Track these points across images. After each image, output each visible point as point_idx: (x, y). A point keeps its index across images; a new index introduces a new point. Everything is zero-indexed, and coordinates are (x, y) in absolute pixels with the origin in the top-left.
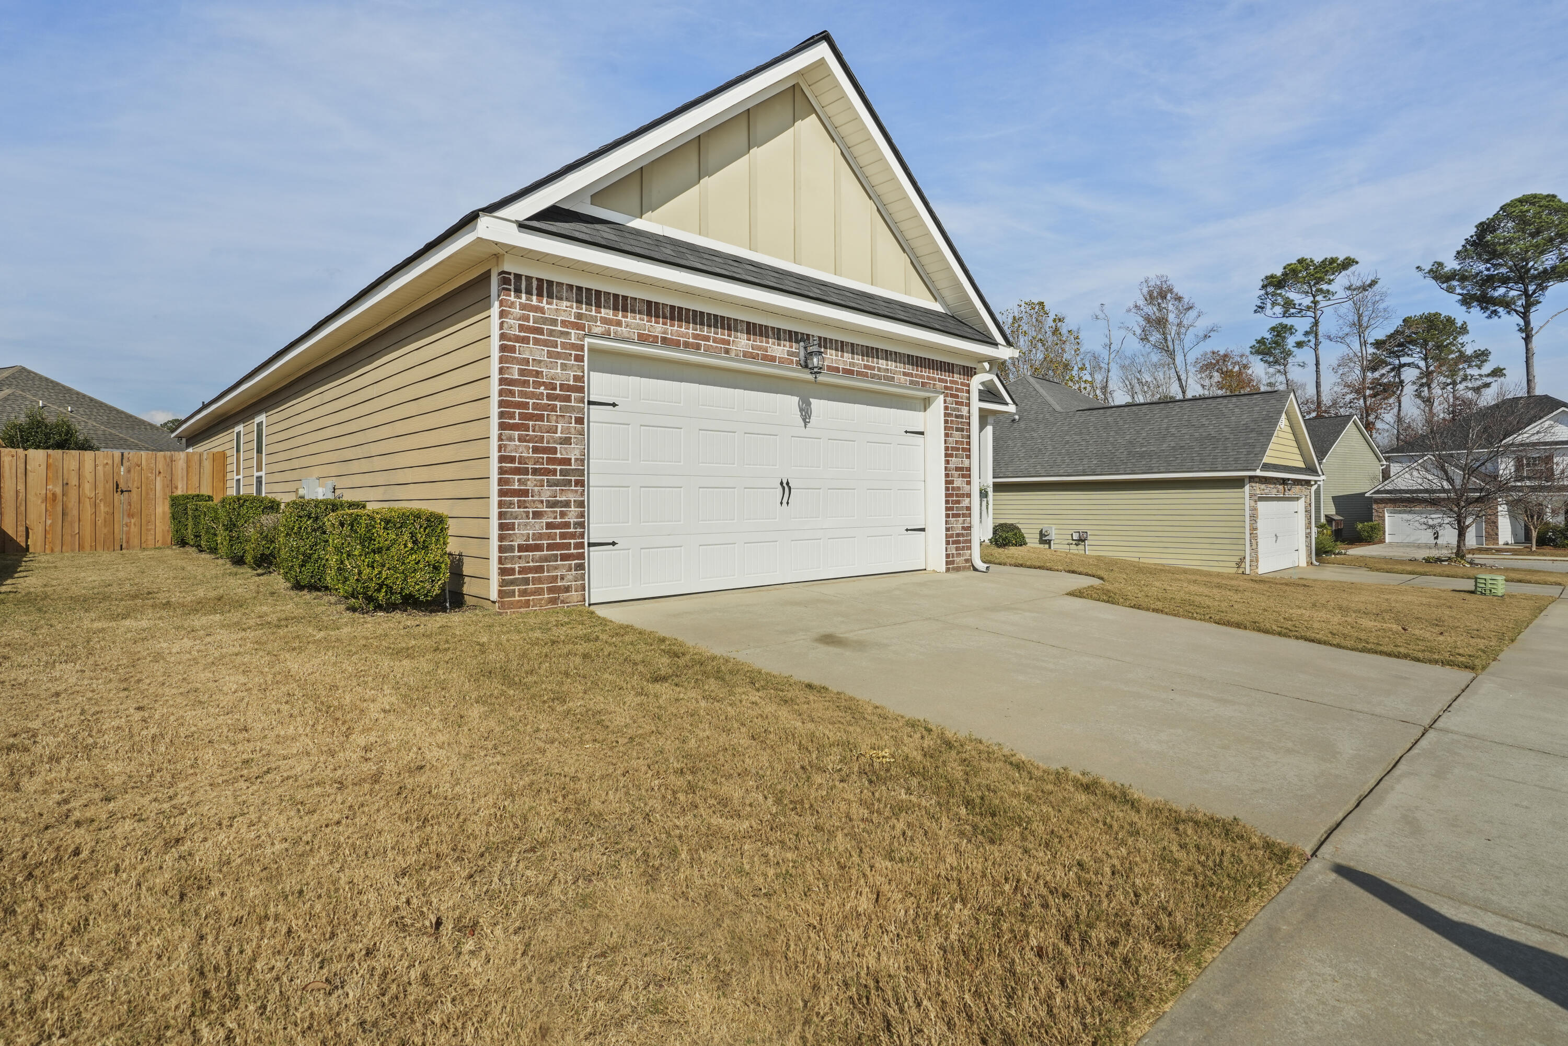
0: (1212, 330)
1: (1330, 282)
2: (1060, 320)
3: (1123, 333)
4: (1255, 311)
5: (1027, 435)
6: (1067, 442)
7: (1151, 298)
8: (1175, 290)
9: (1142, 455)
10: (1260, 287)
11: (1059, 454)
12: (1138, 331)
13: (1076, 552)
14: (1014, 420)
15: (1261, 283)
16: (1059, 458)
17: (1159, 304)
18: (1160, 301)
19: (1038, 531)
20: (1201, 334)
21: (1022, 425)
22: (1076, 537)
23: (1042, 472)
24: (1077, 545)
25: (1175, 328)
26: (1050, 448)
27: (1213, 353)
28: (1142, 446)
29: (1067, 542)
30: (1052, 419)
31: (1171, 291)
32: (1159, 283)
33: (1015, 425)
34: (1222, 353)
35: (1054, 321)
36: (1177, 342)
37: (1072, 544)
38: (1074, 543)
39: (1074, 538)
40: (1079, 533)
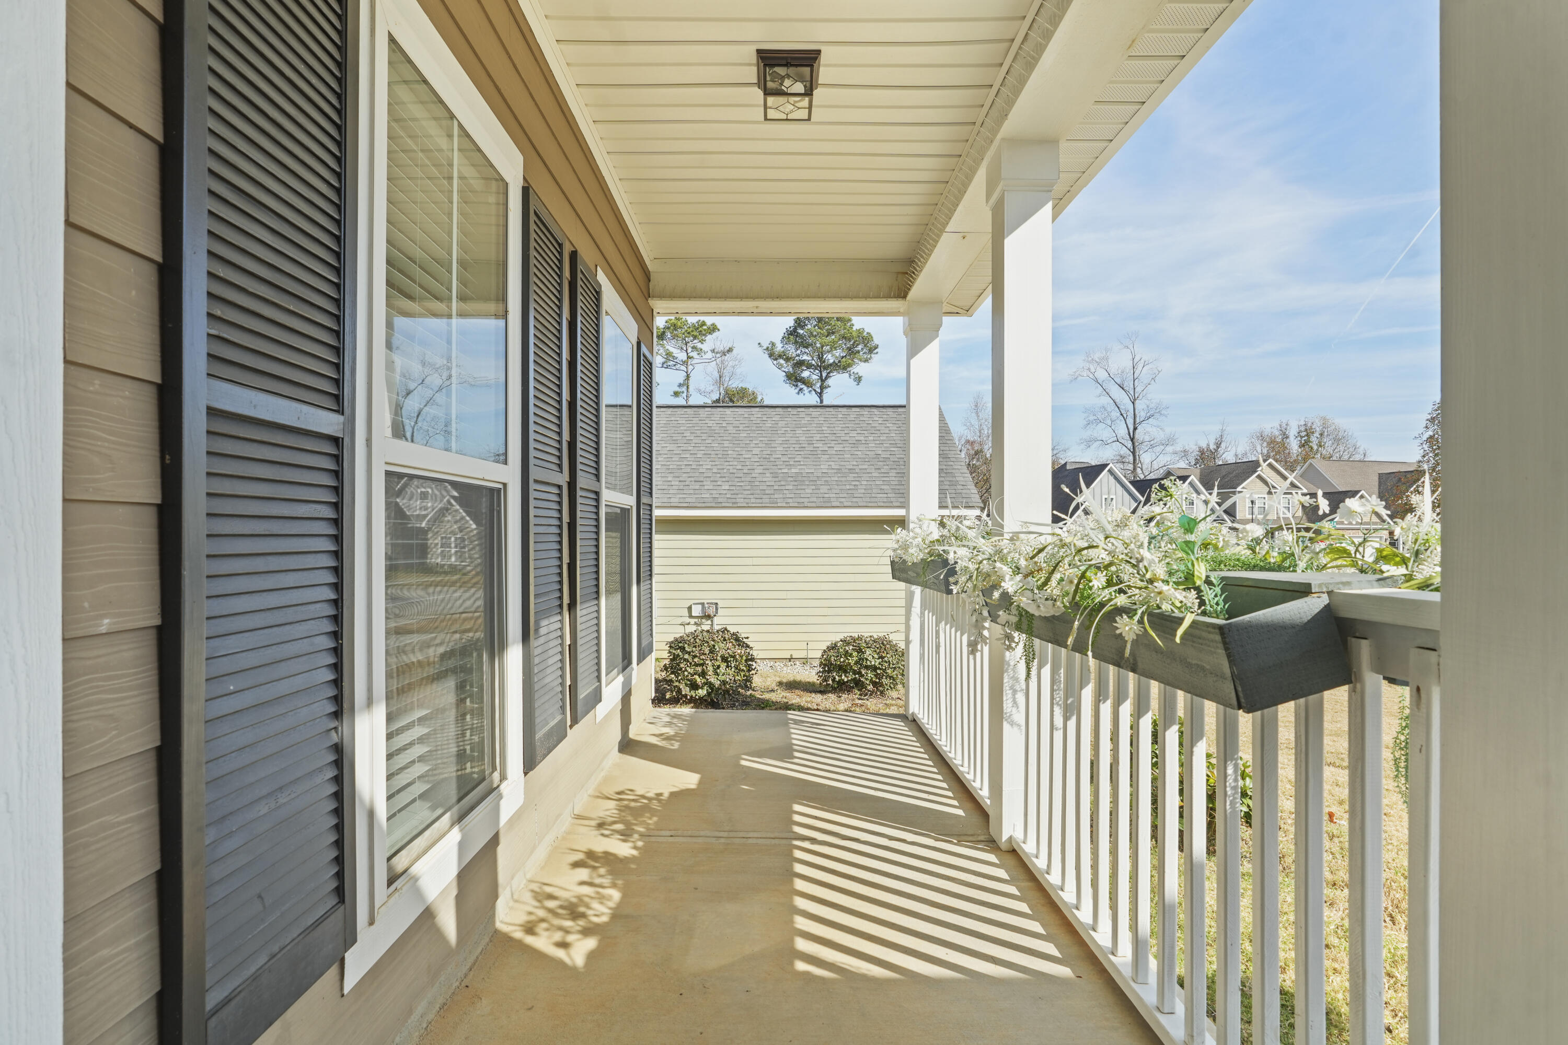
1: (702, 342)
22: (696, 611)
29: (680, 621)
37: (689, 624)
38: (693, 621)
39: (693, 615)
40: (703, 604)
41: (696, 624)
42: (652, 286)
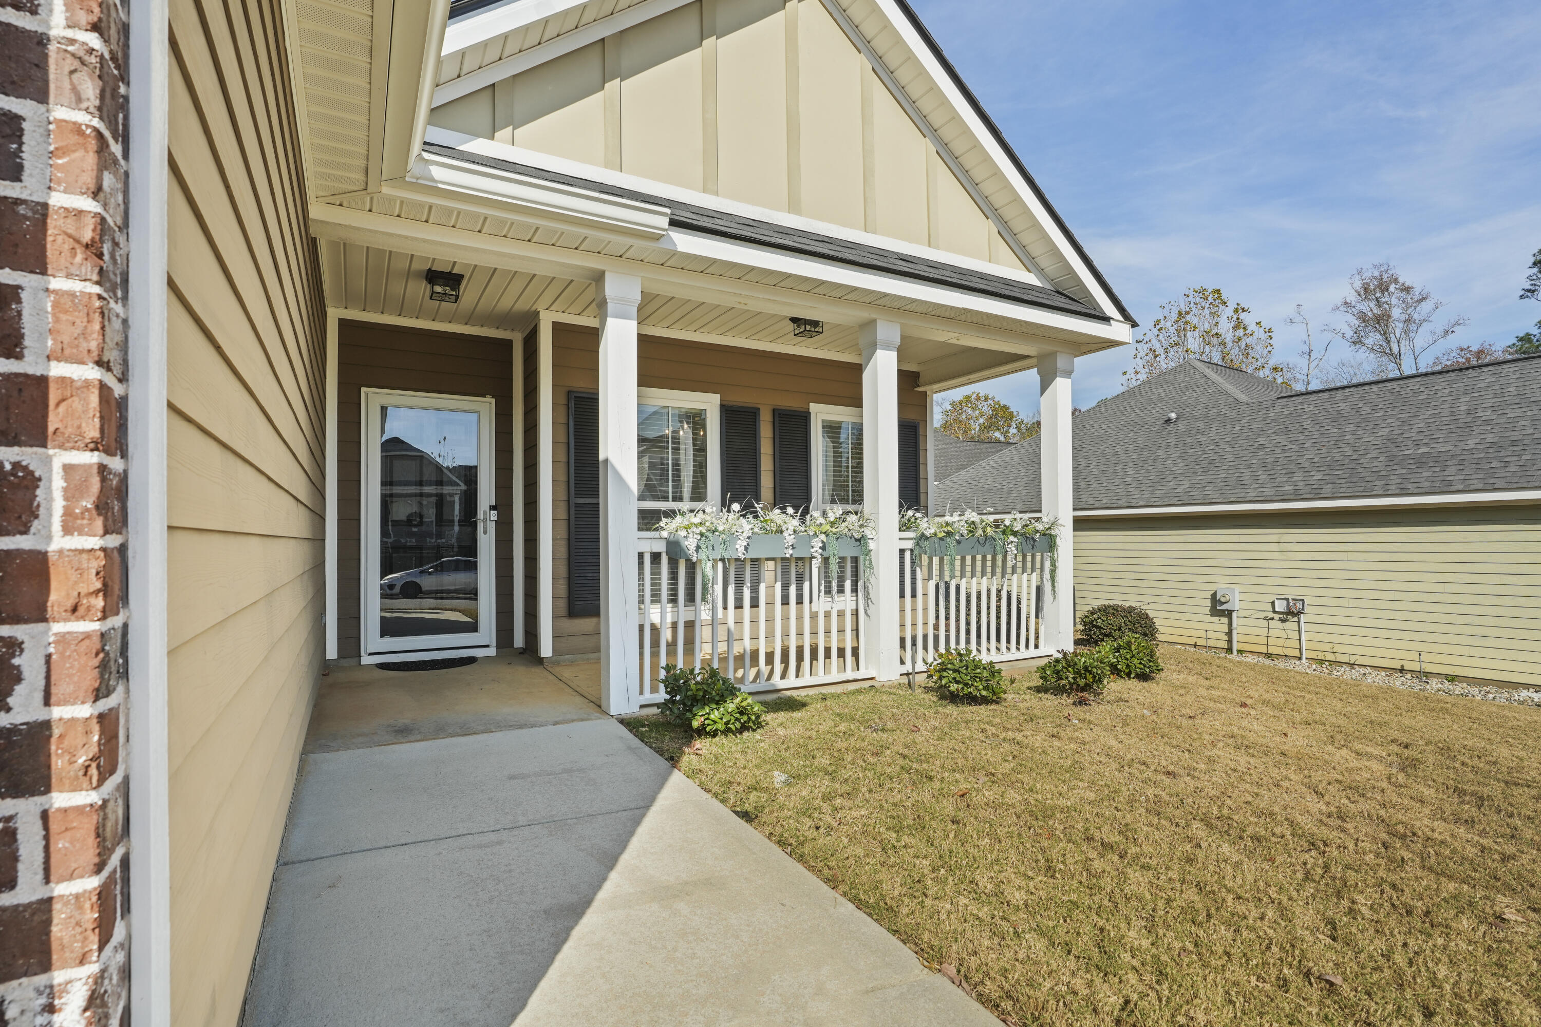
0: (1457, 324)
2: (1243, 310)
3: (1328, 336)
4: (1522, 297)
5: (1189, 440)
6: (1262, 447)
7: (1366, 292)
8: (1401, 280)
9: (1421, 462)
10: (1530, 264)
11: (1248, 466)
12: (1349, 333)
13: (1282, 634)
14: (1168, 421)
15: (1532, 260)
16: (1247, 474)
17: (1377, 300)
18: (1378, 295)
19: (1208, 595)
20: (1440, 329)
21: (1182, 426)
22: (1280, 606)
23: (1216, 496)
24: (1282, 621)
25: (1401, 325)
26: (1229, 457)
27: (1462, 350)
28: (1417, 444)
29: (1263, 615)
30: (1233, 414)
31: (1396, 281)
32: (1377, 274)
33: (1170, 427)
34: (1474, 348)
35: (1236, 311)
36: (1404, 343)
37: (1273, 619)
38: (1277, 617)
39: (1277, 609)
40: (1287, 600)
41: (1280, 619)
42: (921, 380)
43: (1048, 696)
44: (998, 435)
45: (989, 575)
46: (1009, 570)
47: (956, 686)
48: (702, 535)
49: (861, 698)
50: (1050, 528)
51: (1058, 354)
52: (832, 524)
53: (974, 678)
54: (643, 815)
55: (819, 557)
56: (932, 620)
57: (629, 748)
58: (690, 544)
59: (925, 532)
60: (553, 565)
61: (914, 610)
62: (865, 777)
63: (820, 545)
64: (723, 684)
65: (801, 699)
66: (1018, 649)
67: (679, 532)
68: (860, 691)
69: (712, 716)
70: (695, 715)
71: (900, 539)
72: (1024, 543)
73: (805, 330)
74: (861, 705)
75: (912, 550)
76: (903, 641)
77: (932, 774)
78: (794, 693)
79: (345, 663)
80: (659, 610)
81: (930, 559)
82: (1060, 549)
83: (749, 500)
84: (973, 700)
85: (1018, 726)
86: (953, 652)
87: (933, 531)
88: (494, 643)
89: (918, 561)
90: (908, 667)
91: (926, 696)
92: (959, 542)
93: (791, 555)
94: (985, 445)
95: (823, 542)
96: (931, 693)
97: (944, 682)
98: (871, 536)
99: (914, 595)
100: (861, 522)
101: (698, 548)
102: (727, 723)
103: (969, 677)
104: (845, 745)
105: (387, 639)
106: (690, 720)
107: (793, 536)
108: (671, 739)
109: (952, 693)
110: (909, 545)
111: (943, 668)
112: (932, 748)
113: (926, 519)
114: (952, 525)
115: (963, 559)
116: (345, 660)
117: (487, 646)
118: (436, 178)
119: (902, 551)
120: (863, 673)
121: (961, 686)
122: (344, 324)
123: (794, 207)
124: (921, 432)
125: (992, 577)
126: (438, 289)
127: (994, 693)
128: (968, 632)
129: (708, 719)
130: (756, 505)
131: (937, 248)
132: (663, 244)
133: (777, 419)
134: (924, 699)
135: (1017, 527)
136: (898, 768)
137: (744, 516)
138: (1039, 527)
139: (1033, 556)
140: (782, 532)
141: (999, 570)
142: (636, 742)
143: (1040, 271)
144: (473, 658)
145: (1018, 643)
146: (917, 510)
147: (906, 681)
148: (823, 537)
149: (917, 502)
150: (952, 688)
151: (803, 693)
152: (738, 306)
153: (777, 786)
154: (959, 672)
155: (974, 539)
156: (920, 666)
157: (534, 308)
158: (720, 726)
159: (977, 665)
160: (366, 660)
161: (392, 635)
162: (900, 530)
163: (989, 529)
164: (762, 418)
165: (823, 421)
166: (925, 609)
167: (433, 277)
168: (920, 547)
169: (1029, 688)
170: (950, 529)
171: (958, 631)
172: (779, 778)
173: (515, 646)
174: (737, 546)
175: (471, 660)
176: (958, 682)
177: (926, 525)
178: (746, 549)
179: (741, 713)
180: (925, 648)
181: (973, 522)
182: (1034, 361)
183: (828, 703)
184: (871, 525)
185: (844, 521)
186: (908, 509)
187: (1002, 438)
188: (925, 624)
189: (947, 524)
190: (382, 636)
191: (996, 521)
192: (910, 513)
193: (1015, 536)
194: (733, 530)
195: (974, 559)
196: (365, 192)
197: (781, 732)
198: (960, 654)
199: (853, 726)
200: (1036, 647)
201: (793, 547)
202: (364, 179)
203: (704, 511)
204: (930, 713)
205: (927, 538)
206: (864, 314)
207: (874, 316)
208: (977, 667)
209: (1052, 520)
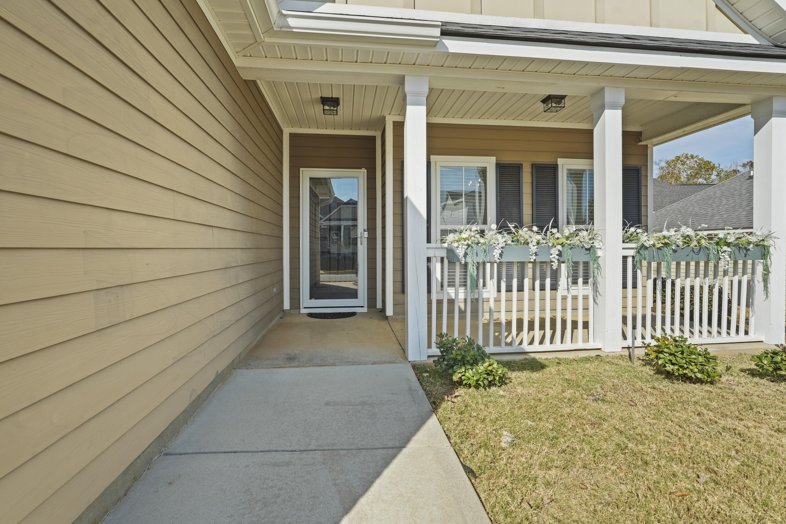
42: (643, 136)
43: (763, 381)
44: (701, 180)
45: (702, 276)
46: (721, 273)
47: (672, 367)
48: (468, 245)
49: (588, 366)
50: (763, 240)
51: (774, 98)
52: (567, 238)
53: (690, 362)
54: (394, 456)
55: (556, 261)
56: (650, 304)
57: (411, 390)
58: (460, 252)
59: (645, 244)
60: (393, 263)
61: (634, 297)
62: (582, 450)
63: (557, 253)
64: (478, 351)
65: (541, 361)
66: (728, 334)
67: (453, 244)
68: (587, 359)
69: (467, 374)
70: (455, 372)
71: (623, 249)
72: (737, 252)
73: (552, 106)
74: (587, 373)
75: (633, 257)
76: (624, 319)
77: (648, 459)
78: (537, 356)
79: (294, 312)
80: (454, 291)
81: (649, 264)
82: (772, 257)
83: (504, 221)
84: (686, 378)
85: (737, 413)
86: (669, 338)
87: (652, 243)
88: (366, 305)
89: (638, 265)
90: (629, 342)
91: (643, 369)
92: (675, 251)
93: (535, 260)
94: (692, 186)
95: (559, 251)
96: (648, 367)
97: (660, 362)
98: (599, 247)
99: (635, 286)
100: (590, 237)
101: (466, 255)
102: (477, 381)
103: (684, 361)
104: (568, 410)
105: (313, 300)
106: (452, 375)
107: (536, 247)
108: (441, 385)
109: (668, 372)
110: (632, 253)
111: (659, 351)
112: (648, 427)
113: (646, 234)
114: (668, 238)
115: (678, 264)
116: (293, 310)
117: (363, 307)
118: (292, 25)
119: (625, 258)
120: (591, 345)
121: (676, 367)
122: (292, 136)
123: (538, 14)
124: (643, 173)
125: (705, 278)
126: (326, 107)
127: (709, 376)
128: (682, 315)
129: (464, 375)
130: (510, 225)
131: (658, 26)
132: (439, 49)
133: (534, 170)
134: (642, 371)
135: (731, 239)
136: (612, 447)
137: (500, 233)
138: (753, 239)
139: (745, 263)
140: (528, 243)
141: (711, 273)
142: (416, 384)
143: (757, 32)
144: (355, 313)
145: (729, 327)
146: (638, 227)
147: (627, 354)
148: (559, 247)
149: (639, 222)
150: (668, 368)
151: (543, 356)
152: (498, 90)
153: (503, 445)
154: (675, 356)
155: (689, 249)
156: (639, 342)
157: (382, 115)
158: (472, 382)
159: (692, 350)
160: (303, 311)
161: (316, 298)
162: (623, 242)
163: (703, 241)
164: (524, 170)
165: (569, 170)
166: (644, 297)
167: (325, 101)
168: (641, 255)
169: (742, 370)
170: (666, 241)
171: (673, 313)
172: (506, 438)
173: (377, 307)
174: (494, 254)
175: (353, 314)
176: (673, 364)
177: (646, 238)
178: (501, 255)
179: (488, 374)
180: (644, 325)
181: (688, 236)
182: (748, 108)
183: (561, 368)
184: (599, 238)
185: (577, 236)
186: (630, 227)
187: (705, 182)
188: (644, 307)
189: (664, 237)
190: (310, 299)
191: (708, 235)
192: (632, 229)
193: (729, 246)
194: (491, 243)
195: (688, 264)
196: (256, 44)
197: (519, 390)
198: (675, 341)
199: (577, 394)
200: (746, 333)
201: (536, 254)
202: (252, 33)
203: (471, 230)
204: (647, 387)
205: (646, 248)
206: (595, 85)
207: (602, 85)
208: (691, 353)
209: (766, 233)
